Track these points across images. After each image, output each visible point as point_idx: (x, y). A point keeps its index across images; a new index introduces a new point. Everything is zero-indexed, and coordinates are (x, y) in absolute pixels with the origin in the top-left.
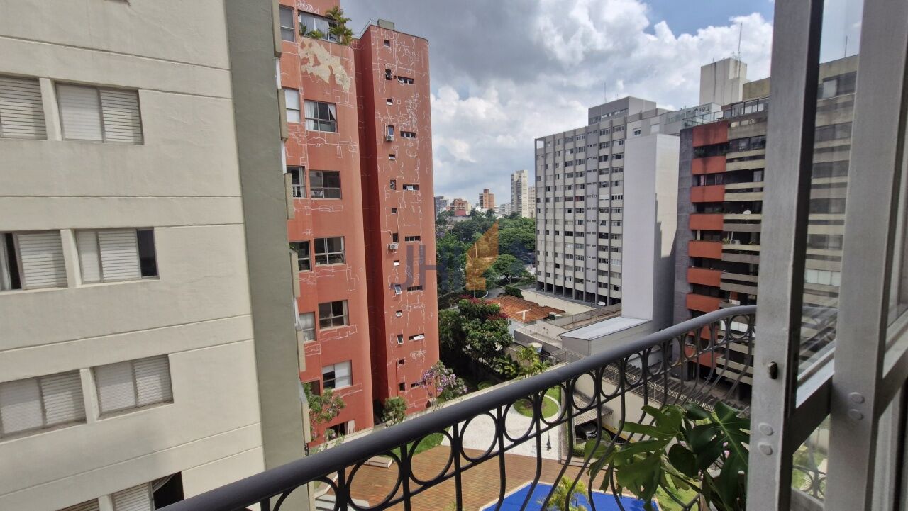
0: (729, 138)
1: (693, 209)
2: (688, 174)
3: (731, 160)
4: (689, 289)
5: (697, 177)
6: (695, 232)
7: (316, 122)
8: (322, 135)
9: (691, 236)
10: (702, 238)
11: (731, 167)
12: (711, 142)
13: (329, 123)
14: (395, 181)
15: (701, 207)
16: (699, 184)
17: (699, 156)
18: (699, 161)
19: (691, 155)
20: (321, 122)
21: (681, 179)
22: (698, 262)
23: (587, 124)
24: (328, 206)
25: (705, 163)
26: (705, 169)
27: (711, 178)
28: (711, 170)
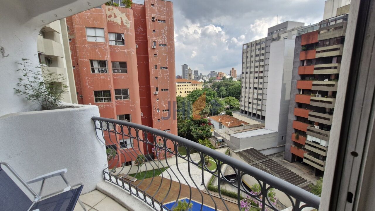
0: (318, 39)
1: (299, 78)
2: (298, 60)
3: (319, 52)
4: (295, 119)
5: (303, 61)
6: (300, 90)
7: (116, 41)
8: (118, 47)
9: (298, 92)
10: (303, 93)
11: (318, 56)
12: (310, 42)
13: (121, 42)
14: (157, 65)
15: (303, 77)
16: (303, 65)
17: (304, 50)
18: (304, 52)
19: (300, 50)
20: (118, 42)
21: (294, 62)
22: (300, 105)
23: (267, 36)
24: (121, 76)
25: (306, 54)
26: (306, 57)
27: (310, 62)
28: (309, 57)
